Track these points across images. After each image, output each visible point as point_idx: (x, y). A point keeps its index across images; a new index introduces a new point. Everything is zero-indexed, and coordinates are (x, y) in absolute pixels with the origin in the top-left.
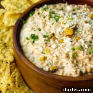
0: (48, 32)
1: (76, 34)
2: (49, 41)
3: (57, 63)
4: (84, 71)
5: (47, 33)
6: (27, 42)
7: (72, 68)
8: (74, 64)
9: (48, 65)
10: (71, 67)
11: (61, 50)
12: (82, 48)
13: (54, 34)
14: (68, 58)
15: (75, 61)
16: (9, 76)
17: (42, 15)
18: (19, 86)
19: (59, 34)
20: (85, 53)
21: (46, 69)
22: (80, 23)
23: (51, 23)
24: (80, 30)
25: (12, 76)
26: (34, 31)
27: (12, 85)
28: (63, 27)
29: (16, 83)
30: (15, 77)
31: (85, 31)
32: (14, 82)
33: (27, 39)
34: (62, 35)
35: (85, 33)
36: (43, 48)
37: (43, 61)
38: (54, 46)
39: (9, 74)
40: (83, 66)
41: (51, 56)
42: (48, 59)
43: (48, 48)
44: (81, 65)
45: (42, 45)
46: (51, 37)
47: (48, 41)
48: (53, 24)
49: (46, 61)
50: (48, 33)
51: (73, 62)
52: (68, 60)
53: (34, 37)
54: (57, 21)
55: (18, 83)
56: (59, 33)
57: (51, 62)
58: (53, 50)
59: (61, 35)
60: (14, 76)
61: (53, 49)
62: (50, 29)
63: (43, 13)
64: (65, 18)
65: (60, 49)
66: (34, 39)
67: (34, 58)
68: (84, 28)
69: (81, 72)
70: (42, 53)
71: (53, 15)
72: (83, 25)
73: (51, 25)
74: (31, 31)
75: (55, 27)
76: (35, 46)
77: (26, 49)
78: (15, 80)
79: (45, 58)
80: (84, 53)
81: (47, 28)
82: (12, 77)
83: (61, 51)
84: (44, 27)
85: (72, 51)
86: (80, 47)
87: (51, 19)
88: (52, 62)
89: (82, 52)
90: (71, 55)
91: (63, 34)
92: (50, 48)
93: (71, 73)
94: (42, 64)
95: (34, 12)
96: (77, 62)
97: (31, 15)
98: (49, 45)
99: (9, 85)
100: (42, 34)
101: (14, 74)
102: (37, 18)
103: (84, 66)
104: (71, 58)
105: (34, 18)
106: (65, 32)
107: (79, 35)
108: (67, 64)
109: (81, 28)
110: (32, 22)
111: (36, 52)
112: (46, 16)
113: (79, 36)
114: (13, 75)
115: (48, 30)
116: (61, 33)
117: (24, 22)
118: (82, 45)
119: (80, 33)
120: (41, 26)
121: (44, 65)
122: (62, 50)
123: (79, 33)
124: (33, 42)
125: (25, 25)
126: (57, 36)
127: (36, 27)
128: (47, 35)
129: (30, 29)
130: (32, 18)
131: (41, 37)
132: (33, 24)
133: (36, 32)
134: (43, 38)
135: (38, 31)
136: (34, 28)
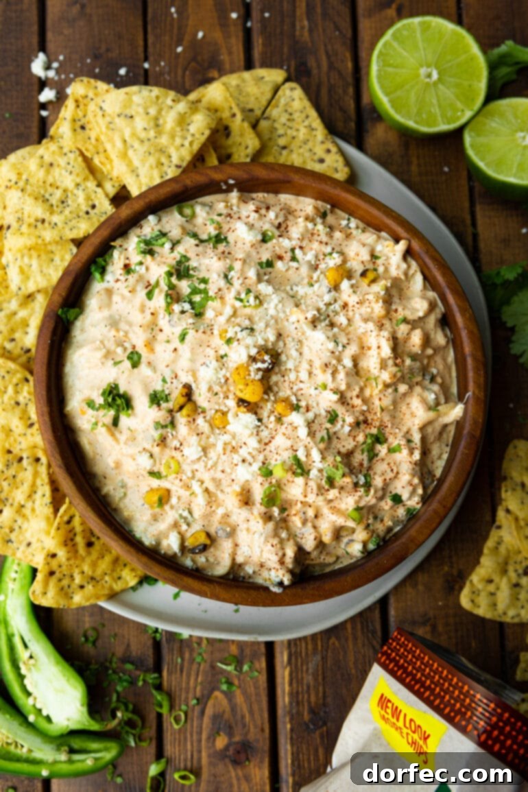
0: (168, 374)
1: (276, 384)
2: (173, 424)
3: (208, 516)
4: (309, 544)
5: (164, 381)
6: (93, 420)
7: (266, 541)
8: (271, 525)
9: (176, 525)
10: (262, 539)
11: (220, 468)
12: (299, 468)
13: (188, 393)
14: (249, 507)
15: (276, 511)
16: (52, 516)
17: (141, 278)
18: (90, 545)
19: (209, 395)
20: (312, 484)
21: (169, 546)
22: (290, 328)
23: (178, 331)
24: (290, 365)
25: (58, 520)
26: (116, 364)
27: (62, 554)
28: (222, 352)
29: (80, 540)
30: (69, 522)
31: (311, 363)
32: (69, 541)
33: (90, 404)
34: (221, 395)
35: (310, 373)
36: (151, 456)
37: (157, 510)
38: (192, 451)
39: (49, 511)
40: (304, 522)
41: (188, 493)
42: (174, 501)
43: (169, 453)
44: (296, 521)
45: (148, 447)
46: (181, 408)
47: (169, 430)
48: (183, 338)
49: (167, 508)
50: (168, 380)
51: (268, 517)
52: (251, 510)
53: (117, 400)
54: (199, 315)
55: (84, 538)
56: (210, 389)
57: (186, 514)
58: (189, 464)
59: (216, 394)
60: (66, 518)
61: (189, 461)
62: (174, 361)
63: (142, 270)
64: (230, 297)
65: (215, 465)
66: (115, 407)
67: (124, 486)
68: (306, 350)
69: (301, 552)
70: (152, 474)
71: (184, 286)
72: (303, 333)
73: (176, 343)
74: (103, 363)
75: (192, 350)
76: (122, 438)
77: (90, 443)
78: (72, 530)
79: (163, 499)
80: (306, 484)
81: (163, 353)
82: (59, 524)
83: (219, 475)
84: (150, 345)
85: (260, 479)
87: (176, 308)
88: (190, 512)
89: (300, 481)
90: (258, 493)
91: (225, 388)
92: (177, 454)
93: (263, 560)
94: (155, 518)
95: (107, 257)
96: (283, 510)
97: (97, 275)
98: (176, 443)
99: (54, 556)
100: (146, 386)
101: (65, 511)
102: (123, 297)
103: (309, 524)
104: (261, 504)
105: (109, 292)
106: (231, 381)
107: (286, 384)
108: (248, 521)
109: (294, 353)
110: (106, 313)
111: (129, 466)
112: (157, 284)
113: (288, 392)
114: (61, 517)
115: (167, 366)
116: (216, 388)
117: (72, 312)
118: (301, 455)
119: (292, 376)
120: (138, 339)
121: (163, 526)
122: (223, 471)
123: (286, 378)
124: (116, 422)
125: (78, 324)
126: (201, 398)
127: (122, 346)
128: (163, 391)
129: (100, 354)
130: (104, 297)
131: (141, 402)
132: (110, 331)
133: (123, 372)
134: (150, 407)
135: (128, 364)
136: (115, 352)
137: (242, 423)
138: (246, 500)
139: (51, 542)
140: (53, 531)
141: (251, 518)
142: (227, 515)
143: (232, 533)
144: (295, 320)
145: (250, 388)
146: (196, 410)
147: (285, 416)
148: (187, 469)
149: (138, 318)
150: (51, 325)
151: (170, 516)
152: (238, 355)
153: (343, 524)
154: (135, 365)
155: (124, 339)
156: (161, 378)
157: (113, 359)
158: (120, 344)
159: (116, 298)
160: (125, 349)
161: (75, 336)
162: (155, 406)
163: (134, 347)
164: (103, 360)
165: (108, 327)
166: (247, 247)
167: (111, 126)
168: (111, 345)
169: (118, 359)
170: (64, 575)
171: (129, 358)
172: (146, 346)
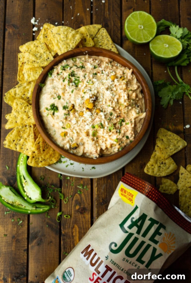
0: (68, 101)
1: (97, 105)
2: (69, 114)
3: (77, 139)
4: (104, 148)
5: (67, 103)
6: (47, 113)
7: (93, 146)
8: (94, 142)
9: (68, 142)
10: (92, 145)
11: (81, 126)
12: (102, 126)
13: (73, 106)
14: (88, 136)
15: (95, 138)
16: (34, 142)
17: (61, 76)
18: (44, 150)
19: (79, 107)
20: (105, 131)
21: (67, 147)
22: (101, 90)
23: (71, 90)
24: (101, 100)
25: (36, 142)
26: (54, 98)
27: (36, 152)
28: (83, 96)
29: (41, 149)
30: (39, 143)
31: (106, 100)
32: (38, 149)
33: (47, 109)
34: (82, 107)
35: (106, 102)
36: (63, 123)
37: (64, 137)
38: (74, 121)
39: (33, 140)
40: (103, 142)
41: (72, 133)
42: (68, 135)
43: (68, 122)
44: (100, 142)
45: (62, 120)
46: (71, 110)
47: (68, 116)
48: (72, 92)
49: (66, 137)
50: (68, 103)
51: (93, 140)
52: (89, 138)
53: (54, 108)
54: (77, 86)
55: (42, 148)
56: (79, 105)
57: (71, 138)
58: (73, 125)
59: (81, 107)
60: (38, 142)
61: (73, 124)
62: (70, 98)
63: (62, 74)
64: (85, 82)
65: (80, 125)
66: (54, 110)
67: (55, 131)
68: (105, 96)
69: (101, 150)
70: (63, 128)
71: (73, 79)
72: (104, 92)
73: (71, 93)
74: (51, 98)
75: (75, 95)
76: (55, 118)
77: (46, 120)
78: (39, 146)
79: (66, 134)
80: (104, 131)
81: (67, 96)
82: (36, 144)
83: (81, 128)
84: (63, 94)
85: (92, 129)
86: (100, 124)
87: (71, 84)
88: (73, 138)
89: (102, 130)
90: (91, 133)
91: (83, 105)
92: (70, 123)
93: (91, 151)
94: (63, 140)
95: (52, 71)
96: (97, 138)
97: (50, 75)
98: (69, 119)
99: (34, 152)
100: (62, 104)
101: (38, 140)
102: (57, 81)
103: (104, 143)
104: (92, 136)
105: (53, 80)
106: (85, 103)
107: (99, 105)
108: (88, 141)
109: (102, 97)
110: (52, 85)
111: (56, 125)
112: (66, 78)
113: (100, 107)
114: (37, 142)
115: (68, 99)
116: (81, 105)
117: (43, 85)
118: (103, 123)
119: (101, 103)
120: (60, 92)
121: (65, 142)
122: (82, 127)
123: (99, 103)
124: (53, 114)
125: (44, 88)
126: (77, 108)
127: (56, 94)
128: (66, 106)
129: (50, 96)
130: (51, 81)
131: (60, 108)
132: (53, 90)
133: (56, 101)
134: (63, 110)
135: (57, 99)
136: (54, 95)
137: (87, 114)
138: (88, 135)
139: (34, 149)
140: (34, 146)
141: (89, 140)
142: (82, 140)
143: (83, 144)
144: (102, 89)
145: (90, 105)
146: (75, 111)
147: (99, 113)
148: (72, 127)
149: (60, 87)
150: (37, 88)
151: (67, 139)
152: (87, 96)
153: (113, 143)
154: (59, 99)
155: (56, 92)
156: (66, 102)
157: (53, 97)
158: (55, 93)
159: (55, 81)
160: (57, 95)
161: (43, 91)
162: (64, 110)
163: (59, 94)
164: (51, 97)
165: (52, 89)
166: (90, 69)
167: (54, 36)
168: (53, 94)
169: (55, 97)
170: (37, 158)
171: (58, 97)
172: (62, 94)
